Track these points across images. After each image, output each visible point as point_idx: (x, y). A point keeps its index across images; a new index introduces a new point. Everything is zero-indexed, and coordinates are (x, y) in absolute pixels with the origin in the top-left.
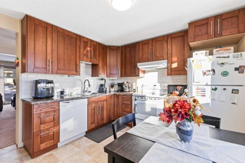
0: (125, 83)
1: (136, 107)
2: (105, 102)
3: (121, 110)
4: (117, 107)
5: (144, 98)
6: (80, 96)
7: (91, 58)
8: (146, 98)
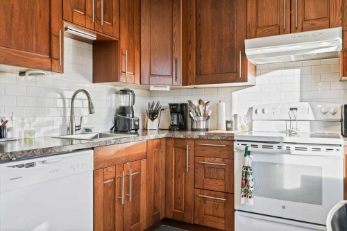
0: (196, 103)
1: (250, 178)
2: (144, 162)
3: (190, 188)
4: (177, 177)
5: (275, 146)
6: (58, 143)
7: (98, 19)
8: (284, 147)
